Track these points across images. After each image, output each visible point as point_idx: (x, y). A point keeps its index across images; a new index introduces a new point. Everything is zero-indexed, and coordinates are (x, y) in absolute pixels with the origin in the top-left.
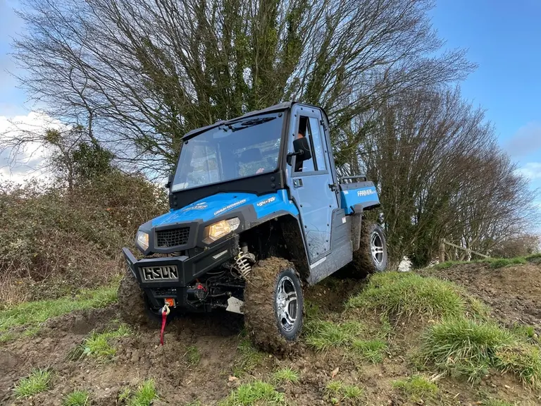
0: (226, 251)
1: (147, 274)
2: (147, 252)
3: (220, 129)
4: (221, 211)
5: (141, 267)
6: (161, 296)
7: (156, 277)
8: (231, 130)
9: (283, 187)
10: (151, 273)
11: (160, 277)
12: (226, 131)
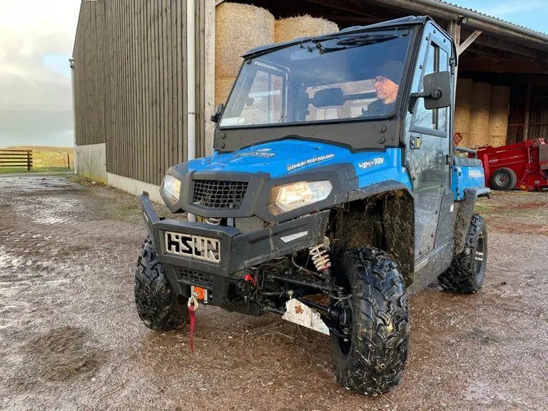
0: (306, 233)
1: (171, 243)
2: (176, 209)
3: (302, 47)
4: (299, 165)
5: (164, 231)
6: (187, 282)
7: (184, 251)
8: (318, 50)
9: (397, 143)
10: (177, 244)
11: (190, 252)
12: (311, 50)
